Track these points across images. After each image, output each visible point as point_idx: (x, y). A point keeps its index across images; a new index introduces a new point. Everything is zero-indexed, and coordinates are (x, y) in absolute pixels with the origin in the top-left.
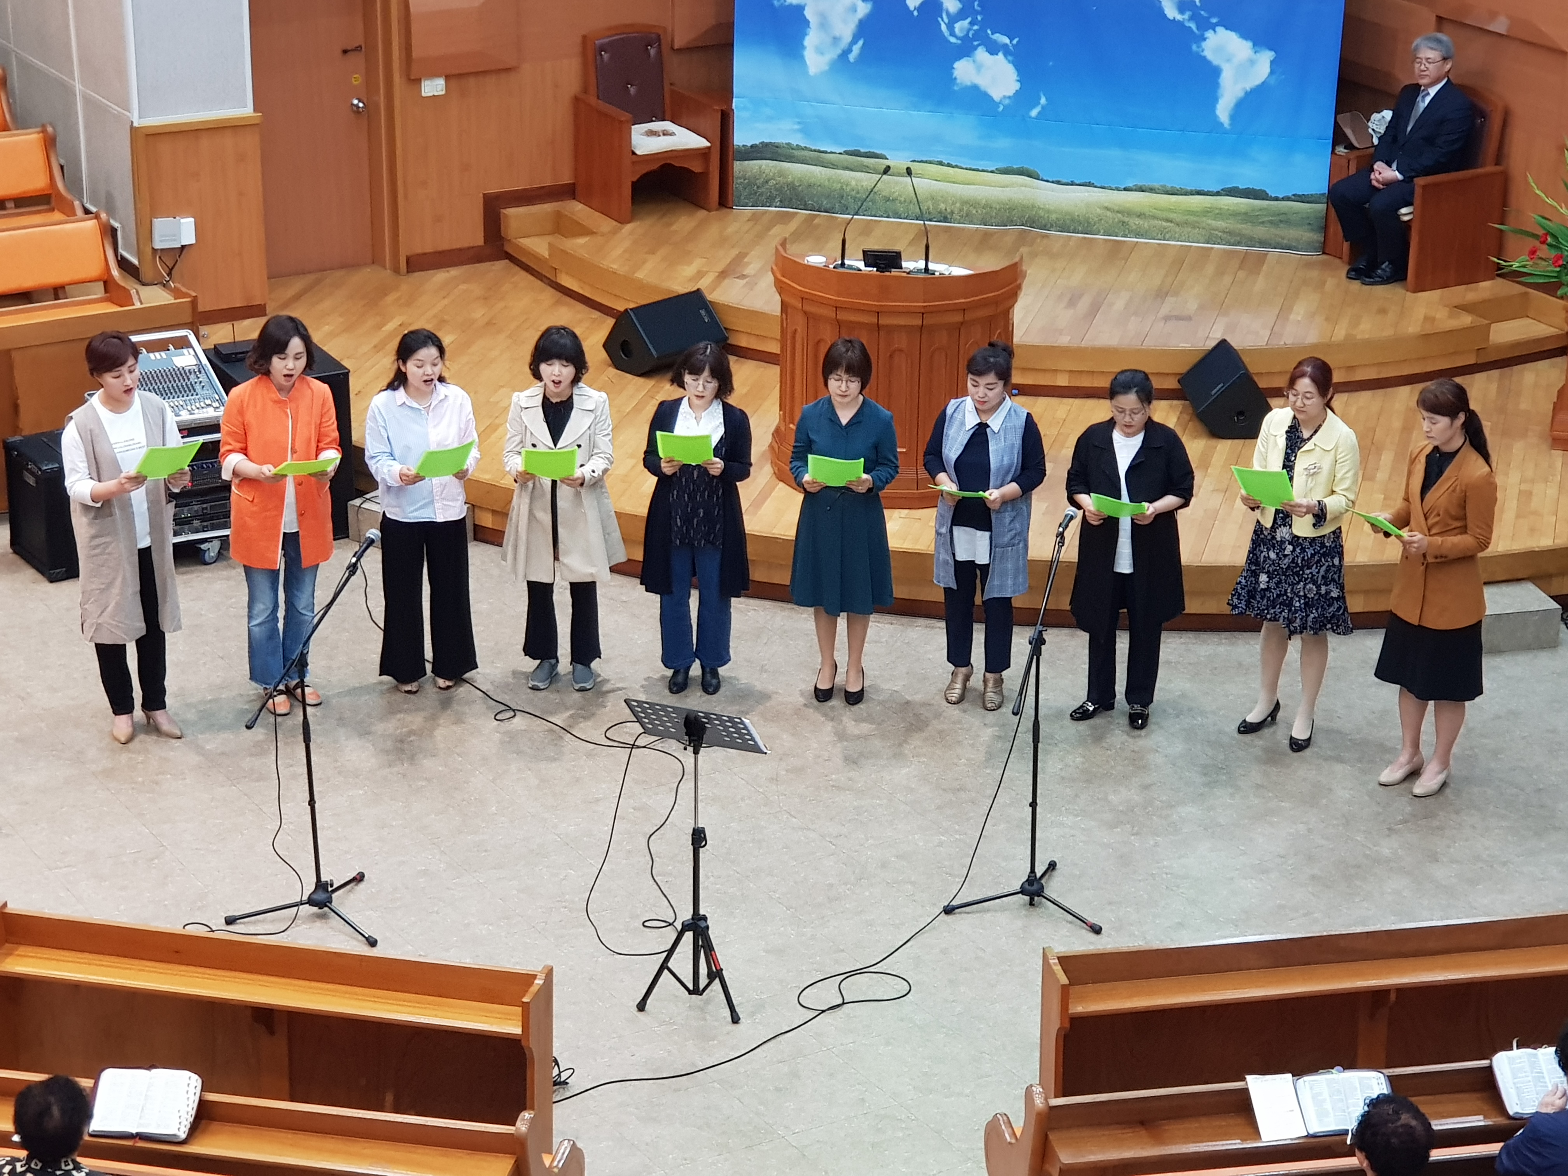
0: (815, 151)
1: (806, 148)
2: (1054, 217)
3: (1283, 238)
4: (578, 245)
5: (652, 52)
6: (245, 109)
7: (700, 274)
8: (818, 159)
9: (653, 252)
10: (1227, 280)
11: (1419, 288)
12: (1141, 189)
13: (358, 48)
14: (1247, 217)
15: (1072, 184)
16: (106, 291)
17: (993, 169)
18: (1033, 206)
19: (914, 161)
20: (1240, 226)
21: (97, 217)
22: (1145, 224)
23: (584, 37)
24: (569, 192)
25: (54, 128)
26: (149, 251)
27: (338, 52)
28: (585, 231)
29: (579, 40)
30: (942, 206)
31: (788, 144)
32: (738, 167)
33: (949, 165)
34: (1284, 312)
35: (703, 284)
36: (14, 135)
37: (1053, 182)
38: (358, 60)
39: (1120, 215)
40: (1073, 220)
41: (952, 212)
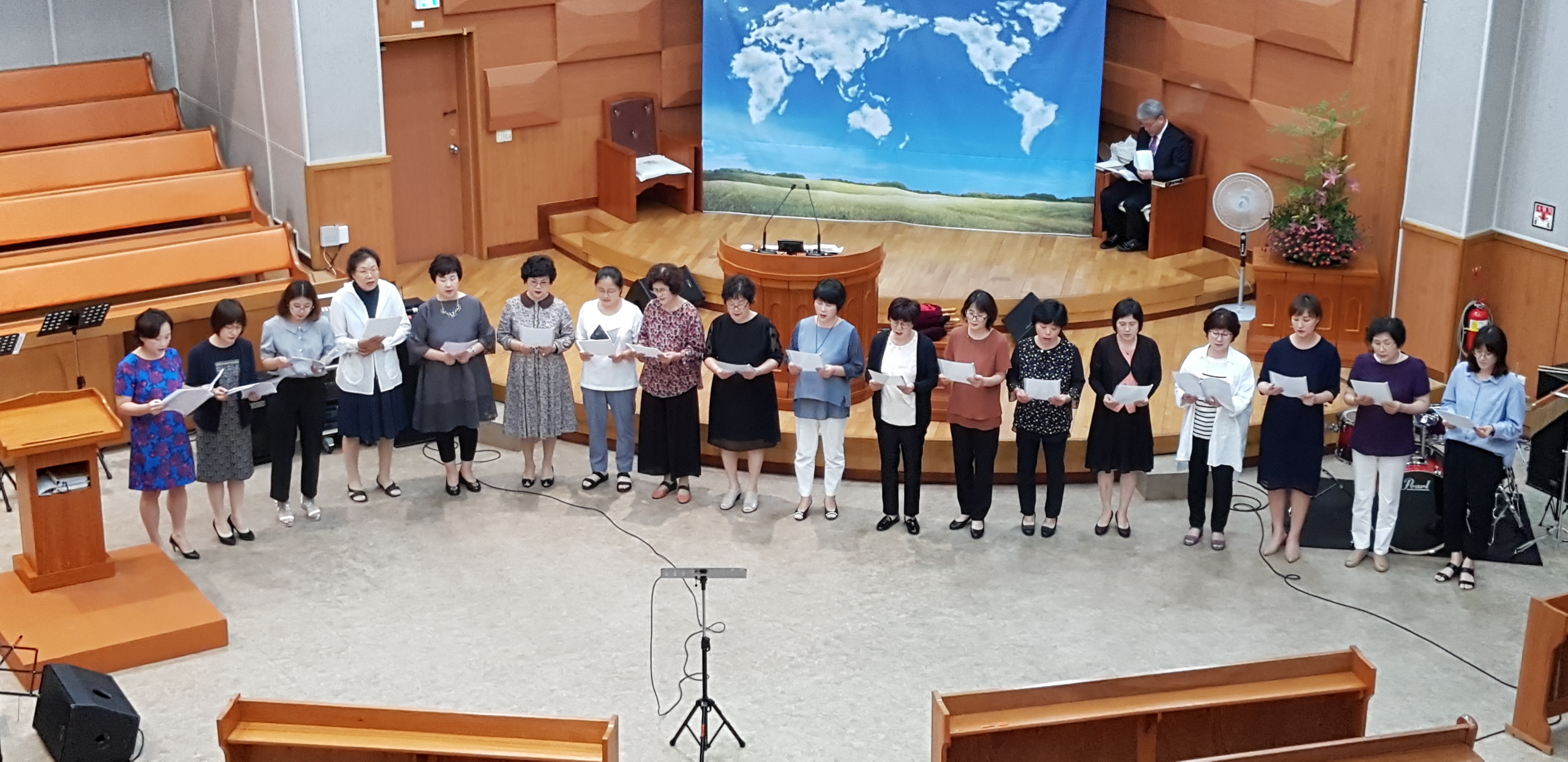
0: (757, 174)
1: (750, 172)
2: (916, 214)
3: (1066, 226)
4: (602, 238)
5: (648, 109)
6: (381, 153)
7: (684, 256)
8: (760, 179)
9: (652, 242)
10: (1032, 253)
11: (1155, 257)
12: (972, 196)
13: (454, 112)
14: (1043, 213)
15: (927, 193)
16: (291, 275)
17: (875, 183)
18: (902, 208)
19: (822, 179)
20: (1039, 219)
21: (284, 226)
22: (976, 218)
23: (603, 102)
24: (593, 203)
25: (252, 167)
26: (317, 248)
27: (441, 114)
28: (608, 229)
29: (599, 103)
30: (842, 209)
31: (740, 170)
32: (706, 184)
33: (846, 182)
34: (1071, 273)
35: (687, 262)
36: (225, 172)
37: (915, 191)
38: (454, 119)
39: (958, 213)
40: (928, 216)
41: (849, 213)
